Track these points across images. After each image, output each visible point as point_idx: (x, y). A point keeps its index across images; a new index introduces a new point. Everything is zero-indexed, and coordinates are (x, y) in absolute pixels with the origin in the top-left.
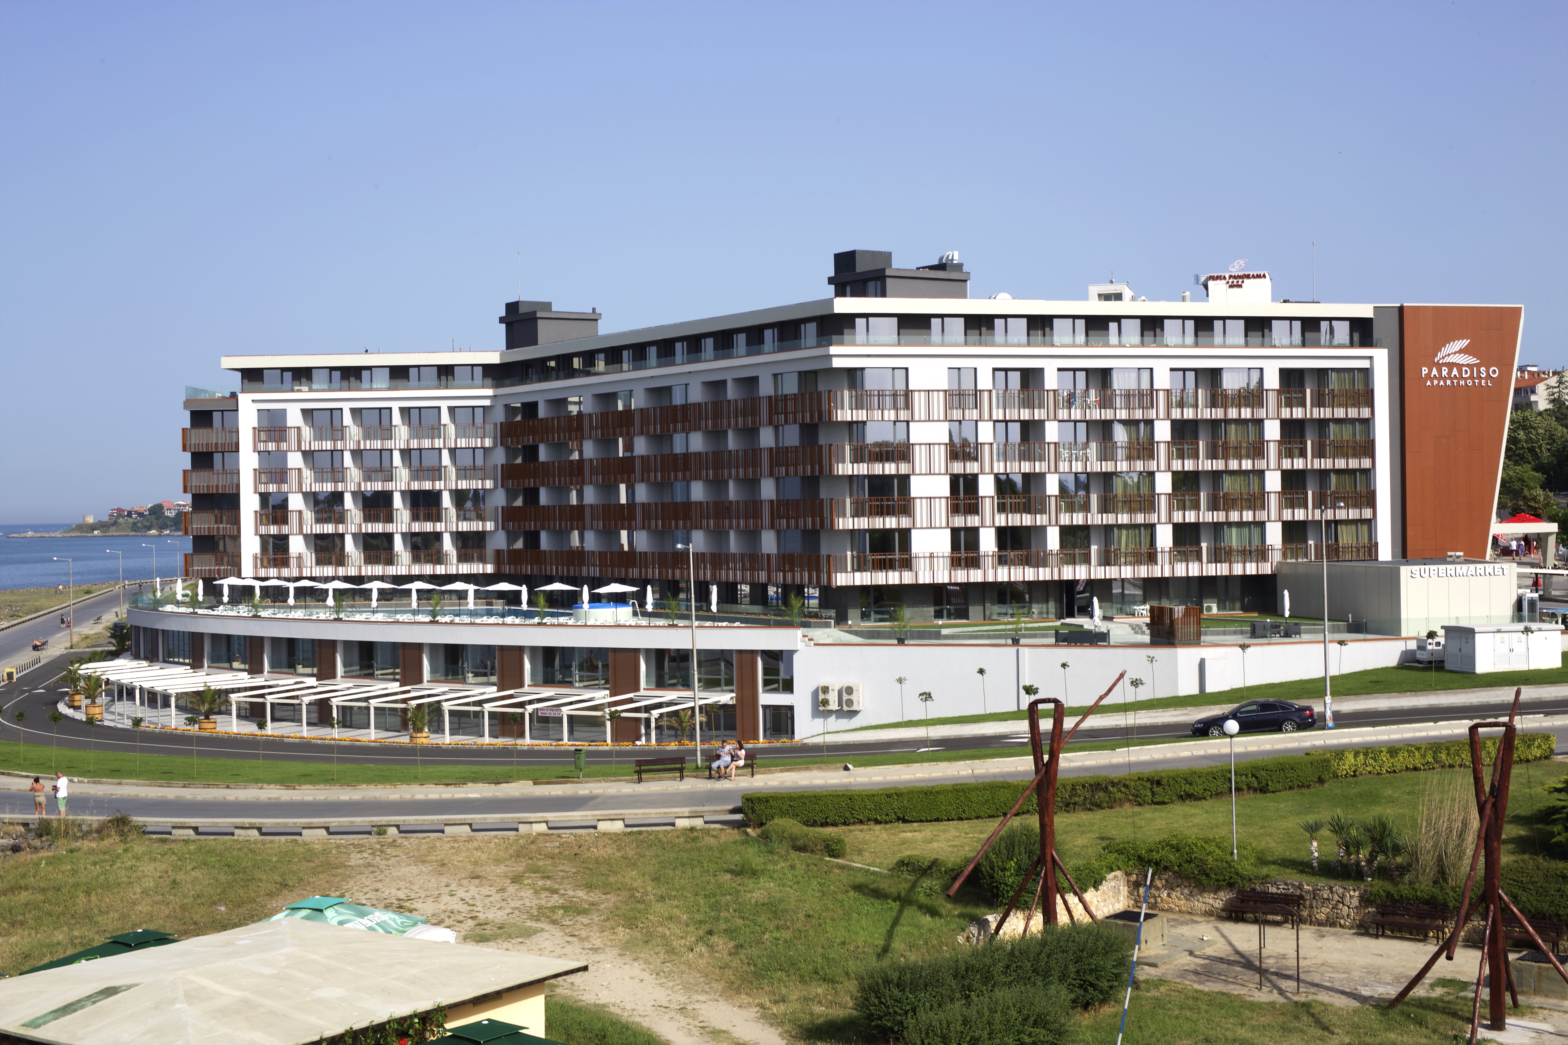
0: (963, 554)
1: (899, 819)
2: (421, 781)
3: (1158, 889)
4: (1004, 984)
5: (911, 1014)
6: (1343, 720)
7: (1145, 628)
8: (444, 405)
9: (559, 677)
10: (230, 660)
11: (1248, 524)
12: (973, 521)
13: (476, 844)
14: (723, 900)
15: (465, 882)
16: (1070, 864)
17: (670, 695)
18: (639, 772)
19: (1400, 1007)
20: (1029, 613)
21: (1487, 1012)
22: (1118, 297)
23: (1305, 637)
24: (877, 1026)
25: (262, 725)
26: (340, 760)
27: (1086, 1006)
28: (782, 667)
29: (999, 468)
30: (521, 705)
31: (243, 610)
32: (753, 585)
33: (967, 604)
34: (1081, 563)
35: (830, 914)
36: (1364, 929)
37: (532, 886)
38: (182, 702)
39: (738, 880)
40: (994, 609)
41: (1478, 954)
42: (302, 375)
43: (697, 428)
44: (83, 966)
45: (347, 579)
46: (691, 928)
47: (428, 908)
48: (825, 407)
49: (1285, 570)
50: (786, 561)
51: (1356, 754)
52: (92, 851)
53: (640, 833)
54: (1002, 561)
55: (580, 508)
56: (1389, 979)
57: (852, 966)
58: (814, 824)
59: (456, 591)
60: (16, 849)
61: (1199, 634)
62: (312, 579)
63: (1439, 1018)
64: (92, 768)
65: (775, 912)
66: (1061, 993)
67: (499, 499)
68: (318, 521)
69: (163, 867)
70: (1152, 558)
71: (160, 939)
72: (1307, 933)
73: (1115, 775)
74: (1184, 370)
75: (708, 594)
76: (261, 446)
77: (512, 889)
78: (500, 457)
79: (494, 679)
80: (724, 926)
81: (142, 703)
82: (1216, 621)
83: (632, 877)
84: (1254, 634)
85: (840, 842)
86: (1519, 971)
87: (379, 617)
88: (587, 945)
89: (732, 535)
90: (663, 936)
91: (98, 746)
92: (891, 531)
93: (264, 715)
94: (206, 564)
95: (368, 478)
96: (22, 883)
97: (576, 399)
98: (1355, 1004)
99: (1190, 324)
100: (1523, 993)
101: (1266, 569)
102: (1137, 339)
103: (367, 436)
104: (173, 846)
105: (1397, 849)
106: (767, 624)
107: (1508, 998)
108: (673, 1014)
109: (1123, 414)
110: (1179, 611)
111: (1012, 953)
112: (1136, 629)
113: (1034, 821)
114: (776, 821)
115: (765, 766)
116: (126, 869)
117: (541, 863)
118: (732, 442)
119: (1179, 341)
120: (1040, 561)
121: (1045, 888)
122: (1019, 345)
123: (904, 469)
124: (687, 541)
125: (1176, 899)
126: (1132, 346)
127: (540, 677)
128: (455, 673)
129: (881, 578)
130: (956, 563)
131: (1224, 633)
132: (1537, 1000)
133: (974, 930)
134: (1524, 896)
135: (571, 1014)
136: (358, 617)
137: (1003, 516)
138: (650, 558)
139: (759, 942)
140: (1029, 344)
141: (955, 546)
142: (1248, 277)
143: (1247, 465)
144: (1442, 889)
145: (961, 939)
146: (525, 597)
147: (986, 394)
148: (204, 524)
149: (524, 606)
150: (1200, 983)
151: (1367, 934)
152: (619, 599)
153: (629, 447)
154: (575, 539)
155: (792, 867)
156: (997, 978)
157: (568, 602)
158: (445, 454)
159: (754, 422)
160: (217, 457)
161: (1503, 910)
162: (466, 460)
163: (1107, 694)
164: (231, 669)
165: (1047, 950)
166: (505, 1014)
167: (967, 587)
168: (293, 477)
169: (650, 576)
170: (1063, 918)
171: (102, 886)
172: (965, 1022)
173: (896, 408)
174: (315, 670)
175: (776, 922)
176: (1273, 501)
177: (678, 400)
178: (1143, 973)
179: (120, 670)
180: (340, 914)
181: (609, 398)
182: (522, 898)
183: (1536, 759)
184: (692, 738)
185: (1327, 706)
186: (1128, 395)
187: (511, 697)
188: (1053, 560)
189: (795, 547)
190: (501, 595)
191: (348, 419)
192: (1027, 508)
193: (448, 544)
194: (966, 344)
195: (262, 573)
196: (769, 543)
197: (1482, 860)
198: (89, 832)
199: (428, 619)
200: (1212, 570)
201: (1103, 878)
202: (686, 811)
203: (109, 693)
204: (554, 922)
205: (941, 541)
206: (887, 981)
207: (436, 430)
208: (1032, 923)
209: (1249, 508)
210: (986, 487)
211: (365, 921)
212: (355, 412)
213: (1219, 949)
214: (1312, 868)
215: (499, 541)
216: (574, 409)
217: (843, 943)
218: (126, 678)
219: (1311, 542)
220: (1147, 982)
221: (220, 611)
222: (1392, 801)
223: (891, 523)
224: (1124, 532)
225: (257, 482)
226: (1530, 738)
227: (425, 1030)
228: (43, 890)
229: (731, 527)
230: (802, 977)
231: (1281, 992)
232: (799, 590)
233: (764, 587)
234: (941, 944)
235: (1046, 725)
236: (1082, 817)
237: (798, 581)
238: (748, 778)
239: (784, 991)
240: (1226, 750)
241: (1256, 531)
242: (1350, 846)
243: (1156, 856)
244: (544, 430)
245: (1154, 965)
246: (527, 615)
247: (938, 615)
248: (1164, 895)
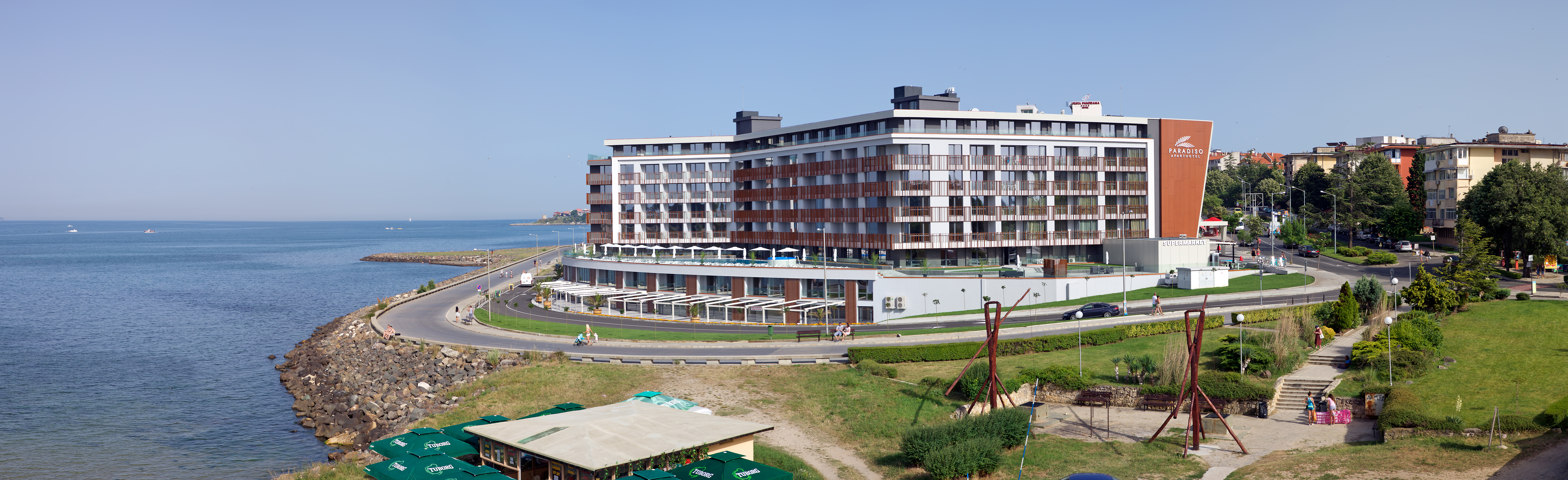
0: (955, 235)
1: (923, 360)
2: (696, 339)
3: (1045, 391)
4: (972, 437)
5: (927, 452)
6: (1132, 312)
7: (1041, 270)
8: (707, 162)
9: (761, 292)
10: (607, 282)
11: (1090, 221)
12: (959, 218)
13: (721, 370)
14: (838, 398)
15: (716, 387)
16: (1003, 380)
17: (814, 301)
18: (799, 337)
19: (1154, 442)
20: (987, 263)
21: (1191, 442)
22: (1031, 111)
23: (1115, 273)
24: (911, 458)
25: (622, 312)
26: (658, 330)
27: (1009, 448)
28: (868, 288)
29: (973, 193)
30: (743, 305)
31: (613, 259)
32: (854, 249)
33: (957, 258)
34: (1011, 239)
35: (890, 405)
36: (1138, 407)
37: (748, 390)
38: (586, 301)
39: (846, 388)
40: (970, 260)
41: (1187, 416)
42: (641, 148)
43: (828, 173)
44: (543, 418)
45: (661, 245)
46: (823, 411)
47: (699, 399)
48: (889, 163)
49: (1107, 242)
50: (870, 237)
51: (1137, 327)
52: (547, 367)
53: (799, 366)
54: (974, 237)
55: (771, 211)
56: (1149, 429)
57: (899, 429)
58: (882, 362)
59: (713, 251)
60: (514, 364)
61: (1066, 273)
62: (645, 244)
63: (1171, 446)
64: (546, 329)
65: (863, 404)
66: (998, 441)
67: (733, 207)
68: (648, 217)
69: (578, 375)
70: (1045, 236)
71: (578, 408)
72: (1113, 410)
73: (1026, 338)
74: (1061, 147)
75: (832, 253)
76: (622, 182)
77: (738, 391)
78: (733, 187)
79: (730, 293)
80: (838, 411)
81: (568, 301)
82: (1075, 266)
83: (795, 387)
84: (1092, 272)
85: (894, 370)
86: (1206, 422)
87: (676, 263)
88: (774, 418)
89: (844, 225)
90: (809, 415)
91: (549, 320)
92: (920, 223)
93: (623, 308)
94: (597, 237)
95: (671, 197)
96: (517, 379)
97: (770, 159)
98: (1134, 442)
99: (1064, 125)
100: (1207, 432)
101: (1098, 242)
102: (1039, 132)
103: (671, 177)
104: (583, 366)
105: (1154, 370)
106: (861, 267)
107: (1200, 435)
108: (813, 452)
109: (1032, 168)
110: (1057, 261)
111: (975, 423)
112: (1037, 270)
113: (986, 360)
114: (864, 360)
115: (859, 335)
116: (562, 375)
117: (752, 379)
118: (844, 180)
119: (1058, 133)
120: (992, 238)
121: (991, 392)
122: (982, 134)
123: (927, 193)
124: (823, 227)
125: (1052, 396)
126: (1036, 135)
127: (752, 293)
128: (712, 290)
129: (916, 246)
130: (951, 239)
131: (1078, 272)
132: (1213, 435)
133: (958, 412)
134: (1209, 389)
135: (766, 451)
136: (667, 263)
137: (975, 216)
138: (804, 235)
139: (855, 418)
140: (987, 134)
141: (951, 230)
142: (1091, 103)
143: (1089, 193)
144: (1173, 387)
145: (952, 417)
146: (745, 254)
147: (967, 157)
148: (596, 218)
149: (745, 258)
150: (1064, 435)
151: (1140, 409)
152: (790, 255)
153: (795, 182)
154: (769, 227)
155: (872, 383)
156: (968, 434)
157: (765, 256)
158: (707, 185)
159: (854, 170)
160: (602, 187)
161: (1199, 395)
162: (717, 188)
163: (1021, 299)
164: (608, 286)
165: (992, 421)
166: (735, 449)
167: (957, 250)
168: (636, 196)
169: (805, 244)
170: (999, 405)
171: (551, 383)
172: (953, 456)
173: (923, 164)
174: (646, 288)
175: (864, 409)
176: (1102, 210)
177: (819, 159)
178: (1037, 431)
179: (559, 285)
180: (659, 400)
181: (785, 158)
182: (743, 396)
183: (1216, 327)
184: (824, 321)
185: (1124, 305)
186: (1034, 159)
187: (738, 301)
188: (999, 237)
189: (875, 231)
190: (734, 253)
191: (662, 169)
192: (986, 213)
193: (709, 229)
194: (957, 133)
195: (622, 242)
196: (862, 229)
197: (1190, 372)
198: (546, 358)
199: (699, 264)
200: (1072, 242)
201: (1019, 387)
202: (821, 355)
203: (554, 296)
204: (758, 407)
205: (945, 229)
206: (916, 437)
207: (703, 174)
208: (985, 408)
209: (1090, 213)
210: (967, 202)
211: (669, 403)
212: (665, 165)
213: (1073, 419)
214: (1116, 379)
215: (733, 227)
216: (769, 164)
217: (896, 419)
218: (561, 289)
219: (1119, 229)
220: (1038, 435)
221: (603, 259)
222: (1152, 348)
223: (920, 219)
224: (1032, 224)
225: (620, 199)
226: (1213, 318)
227: (698, 455)
228: (526, 383)
229: (844, 221)
230: (875, 435)
231: (1100, 438)
232: (877, 251)
233: (860, 250)
234: (942, 419)
235: (992, 316)
236: (1010, 358)
237: (876, 247)
238: (851, 340)
239: (867, 442)
240: (1077, 326)
241: (1093, 224)
242: (1132, 369)
243: (1044, 376)
244: (754, 174)
245: (1042, 427)
246: (746, 262)
247: (943, 263)
248: (1048, 394)
